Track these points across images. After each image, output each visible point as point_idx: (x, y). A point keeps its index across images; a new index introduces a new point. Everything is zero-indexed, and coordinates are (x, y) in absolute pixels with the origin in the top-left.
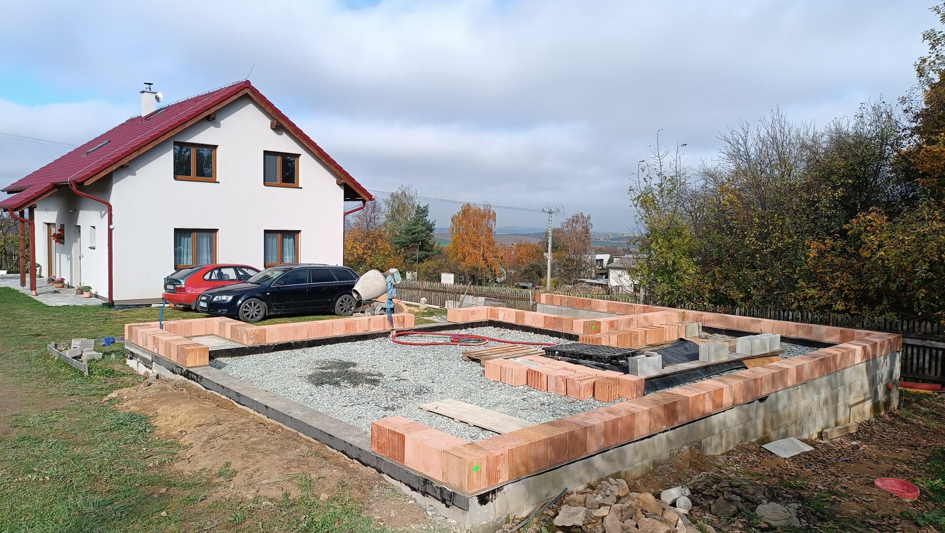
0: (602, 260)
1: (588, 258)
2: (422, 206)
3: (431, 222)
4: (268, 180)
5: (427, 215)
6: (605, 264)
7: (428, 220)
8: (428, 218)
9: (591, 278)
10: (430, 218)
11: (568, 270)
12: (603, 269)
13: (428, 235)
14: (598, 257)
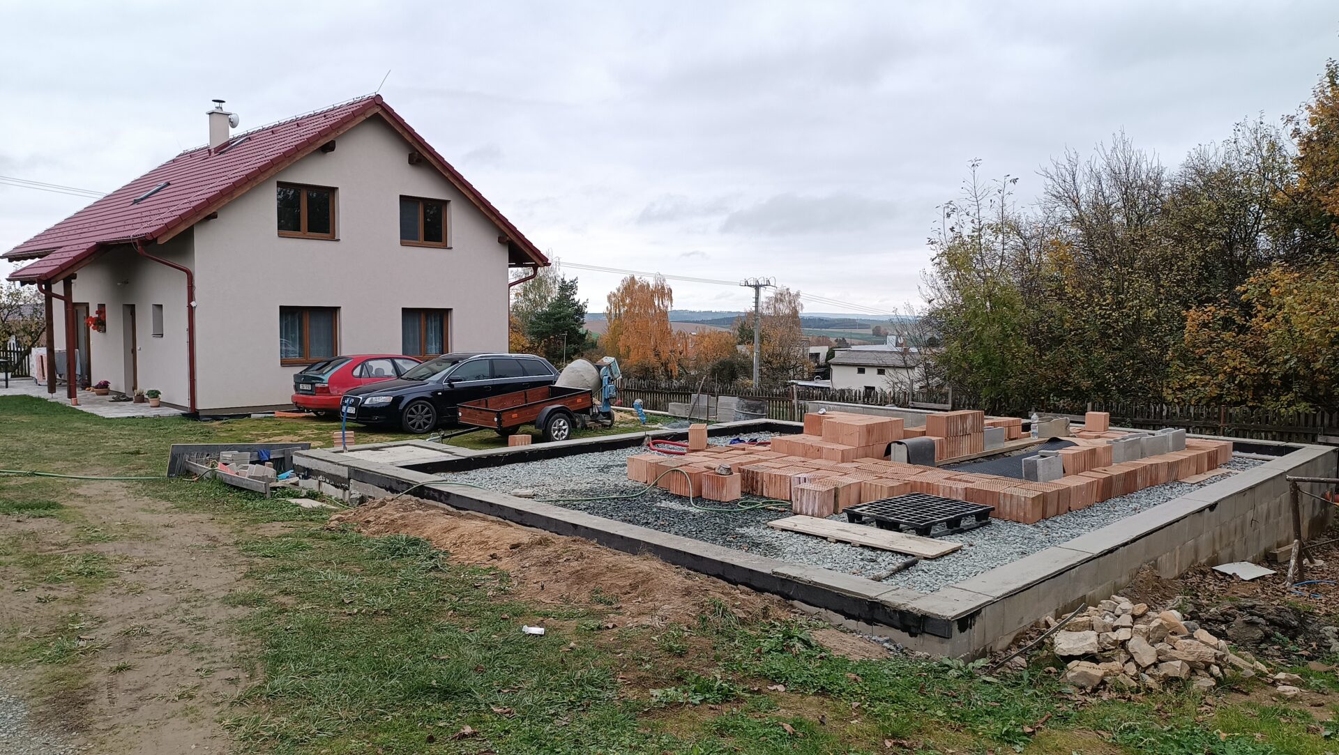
0: (817, 355)
1: (797, 351)
2: (567, 280)
3: (581, 303)
4: (408, 236)
5: (575, 293)
6: (822, 359)
7: (576, 300)
8: (576, 298)
9: (803, 379)
10: (580, 297)
11: (772, 368)
12: (819, 367)
13: (577, 320)
14: (813, 350)
